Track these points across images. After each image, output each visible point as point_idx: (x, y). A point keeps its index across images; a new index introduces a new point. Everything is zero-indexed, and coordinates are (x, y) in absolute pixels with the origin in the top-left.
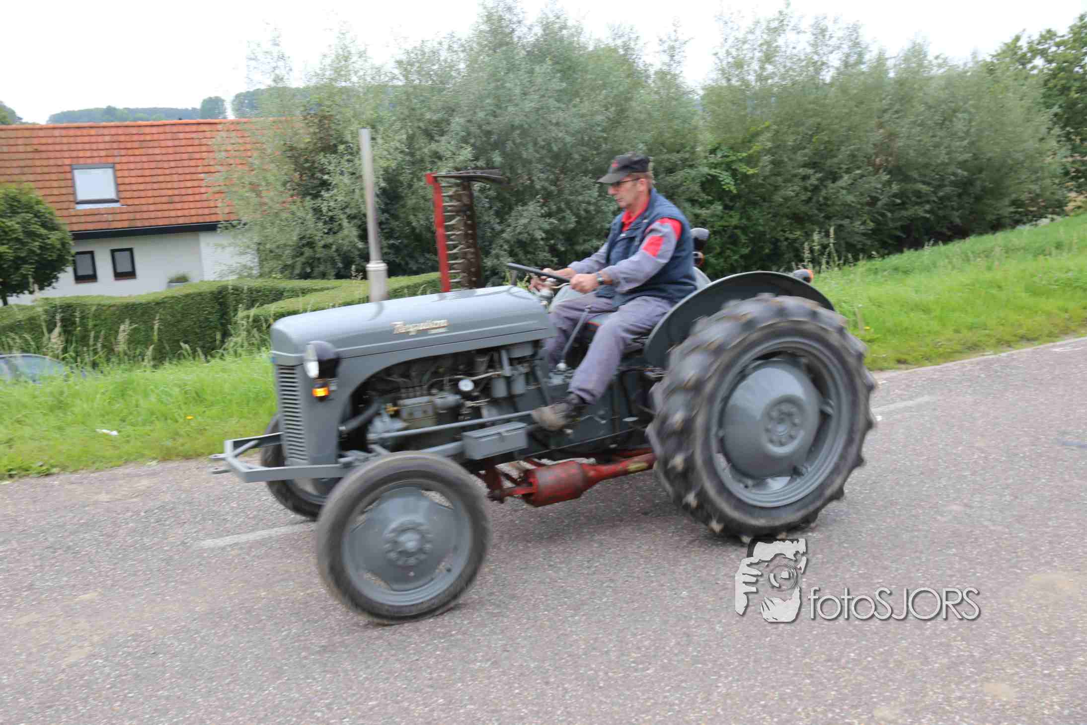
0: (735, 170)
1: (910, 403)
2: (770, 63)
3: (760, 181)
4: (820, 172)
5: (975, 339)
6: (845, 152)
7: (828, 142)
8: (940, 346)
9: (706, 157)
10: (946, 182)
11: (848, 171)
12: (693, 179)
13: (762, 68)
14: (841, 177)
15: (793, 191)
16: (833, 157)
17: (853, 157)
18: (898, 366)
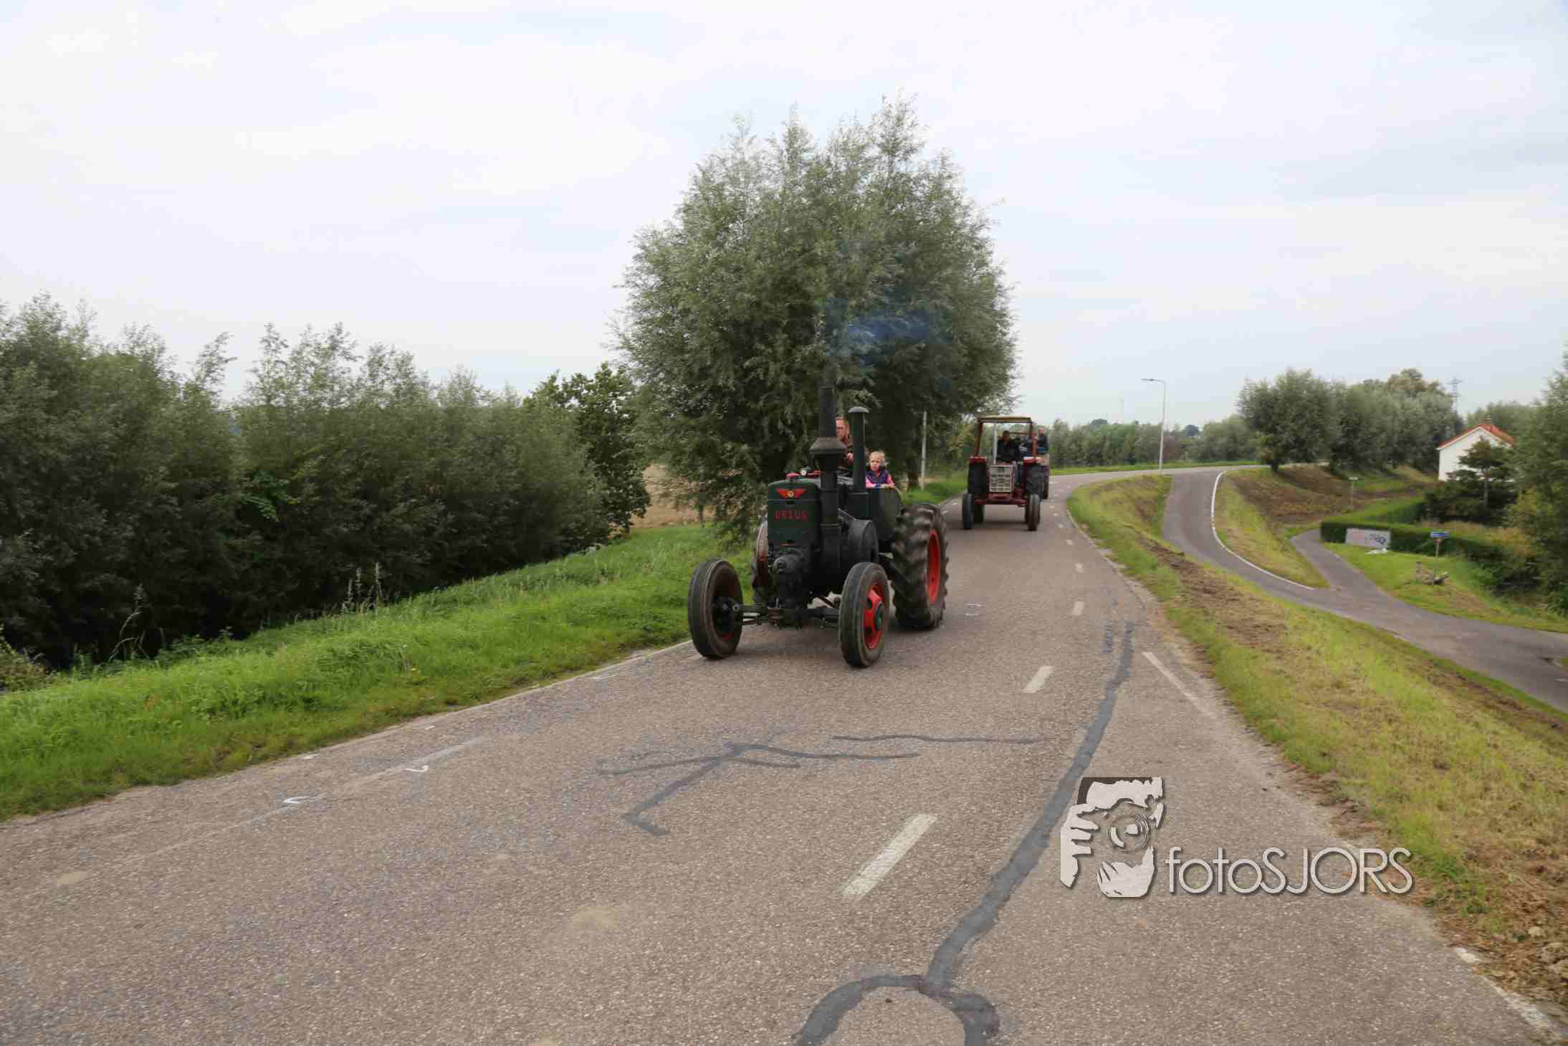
0: (275, 498)
1: (458, 748)
3: (305, 513)
4: (374, 503)
5: (522, 673)
6: (399, 481)
7: (381, 470)
8: (489, 683)
9: (241, 482)
10: (500, 512)
11: (401, 501)
12: (225, 506)
14: (395, 506)
16: (386, 485)
17: (407, 487)
18: (446, 708)
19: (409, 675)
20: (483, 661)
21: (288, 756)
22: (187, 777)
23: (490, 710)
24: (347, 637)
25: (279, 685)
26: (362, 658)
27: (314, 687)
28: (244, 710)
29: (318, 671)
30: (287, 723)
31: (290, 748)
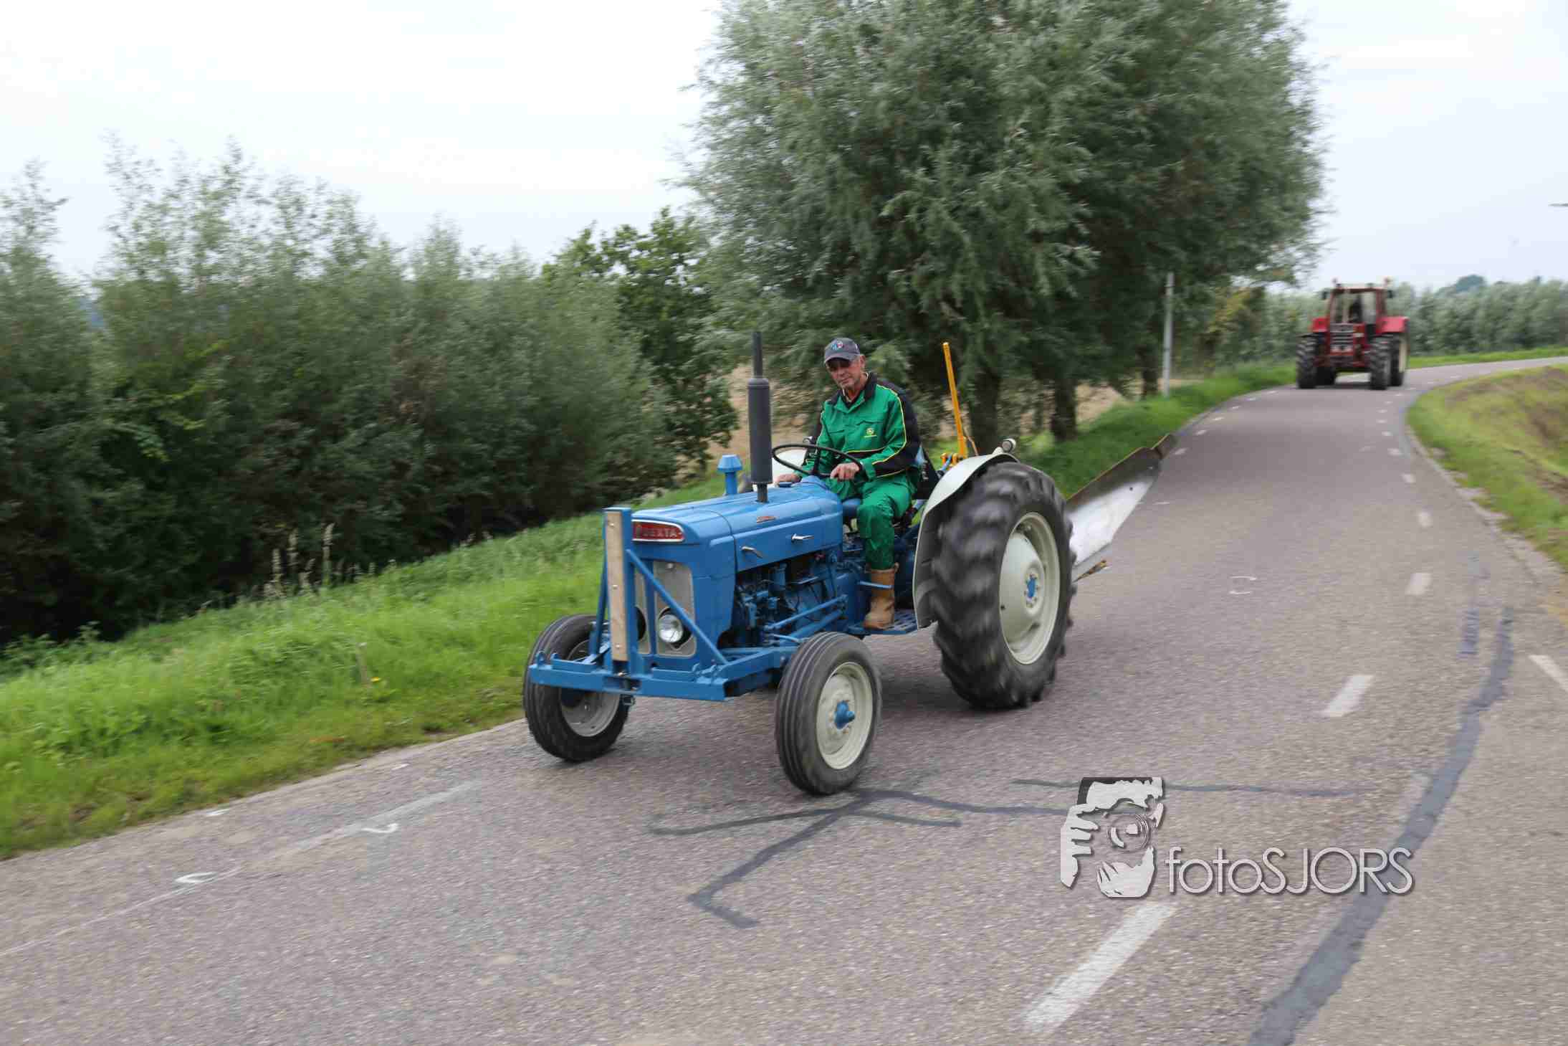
0: (162, 422)
1: (443, 796)
2: (212, 248)
3: (210, 442)
4: (312, 427)
6: (349, 394)
7: (322, 378)
8: (490, 699)
9: (108, 402)
10: (508, 440)
11: (357, 424)
12: (86, 438)
13: (201, 256)
14: (346, 433)
15: (268, 456)
16: (330, 401)
17: (362, 403)
18: (424, 737)
19: (370, 688)
20: (481, 667)
21: (184, 812)
22: (29, 847)
23: (490, 739)
24: (273, 632)
25: (172, 704)
26: (296, 663)
27: (225, 709)
28: (117, 744)
29: (230, 684)
30: (182, 763)
31: (187, 800)
